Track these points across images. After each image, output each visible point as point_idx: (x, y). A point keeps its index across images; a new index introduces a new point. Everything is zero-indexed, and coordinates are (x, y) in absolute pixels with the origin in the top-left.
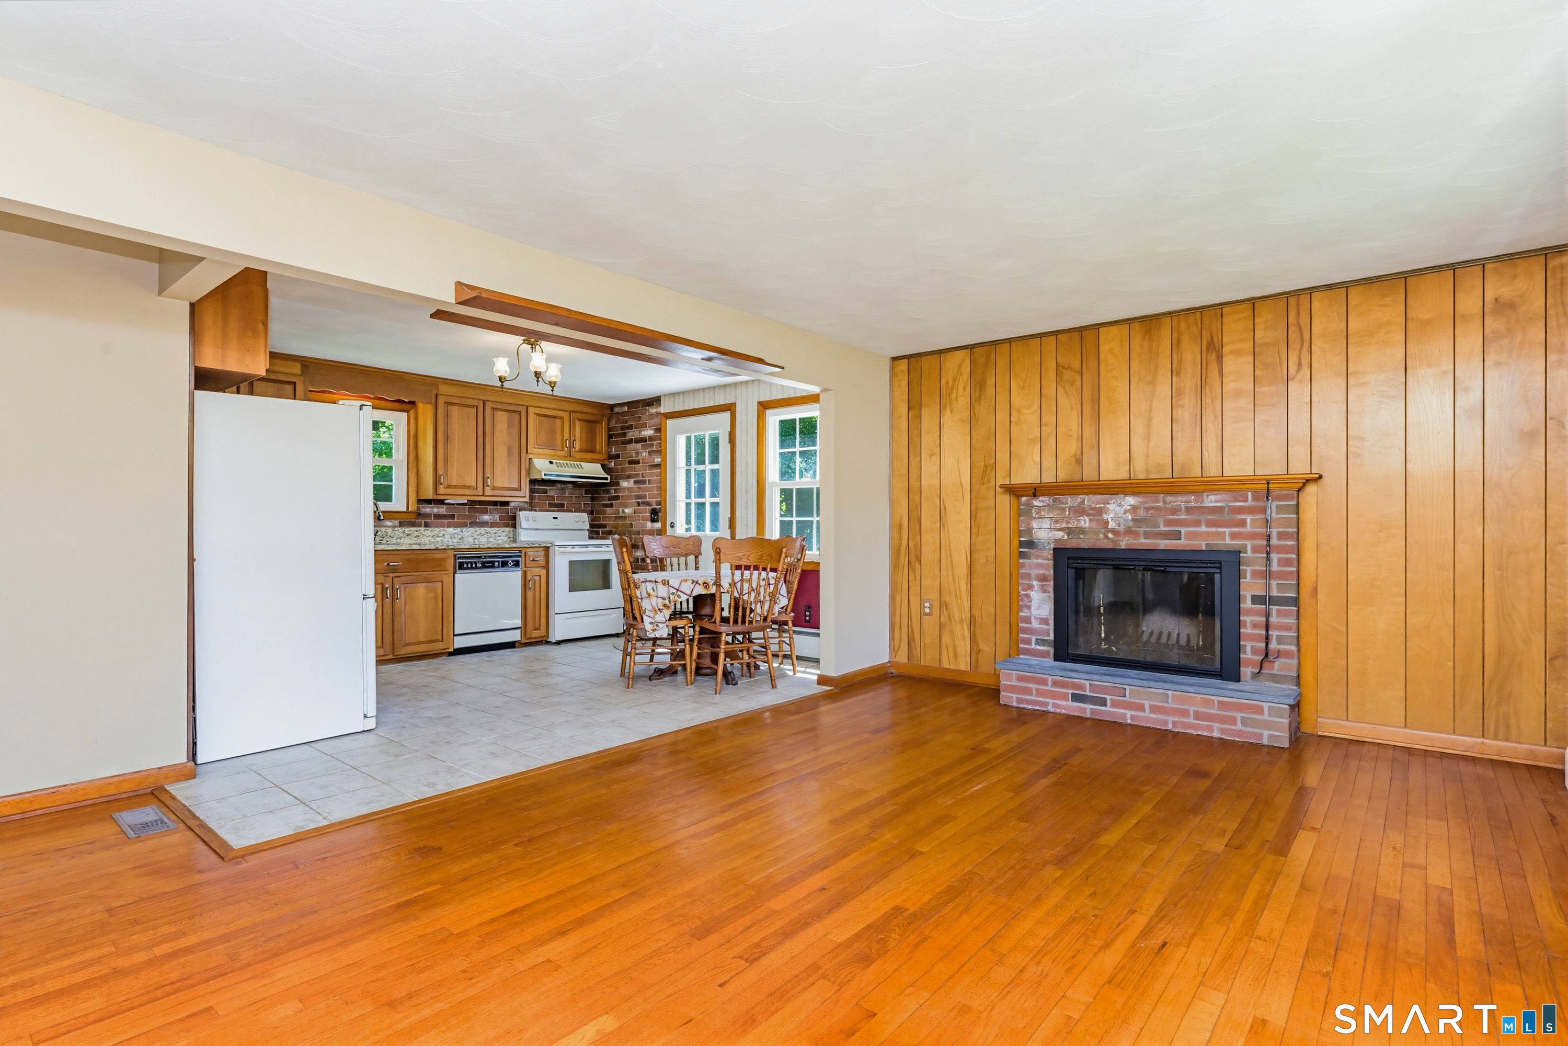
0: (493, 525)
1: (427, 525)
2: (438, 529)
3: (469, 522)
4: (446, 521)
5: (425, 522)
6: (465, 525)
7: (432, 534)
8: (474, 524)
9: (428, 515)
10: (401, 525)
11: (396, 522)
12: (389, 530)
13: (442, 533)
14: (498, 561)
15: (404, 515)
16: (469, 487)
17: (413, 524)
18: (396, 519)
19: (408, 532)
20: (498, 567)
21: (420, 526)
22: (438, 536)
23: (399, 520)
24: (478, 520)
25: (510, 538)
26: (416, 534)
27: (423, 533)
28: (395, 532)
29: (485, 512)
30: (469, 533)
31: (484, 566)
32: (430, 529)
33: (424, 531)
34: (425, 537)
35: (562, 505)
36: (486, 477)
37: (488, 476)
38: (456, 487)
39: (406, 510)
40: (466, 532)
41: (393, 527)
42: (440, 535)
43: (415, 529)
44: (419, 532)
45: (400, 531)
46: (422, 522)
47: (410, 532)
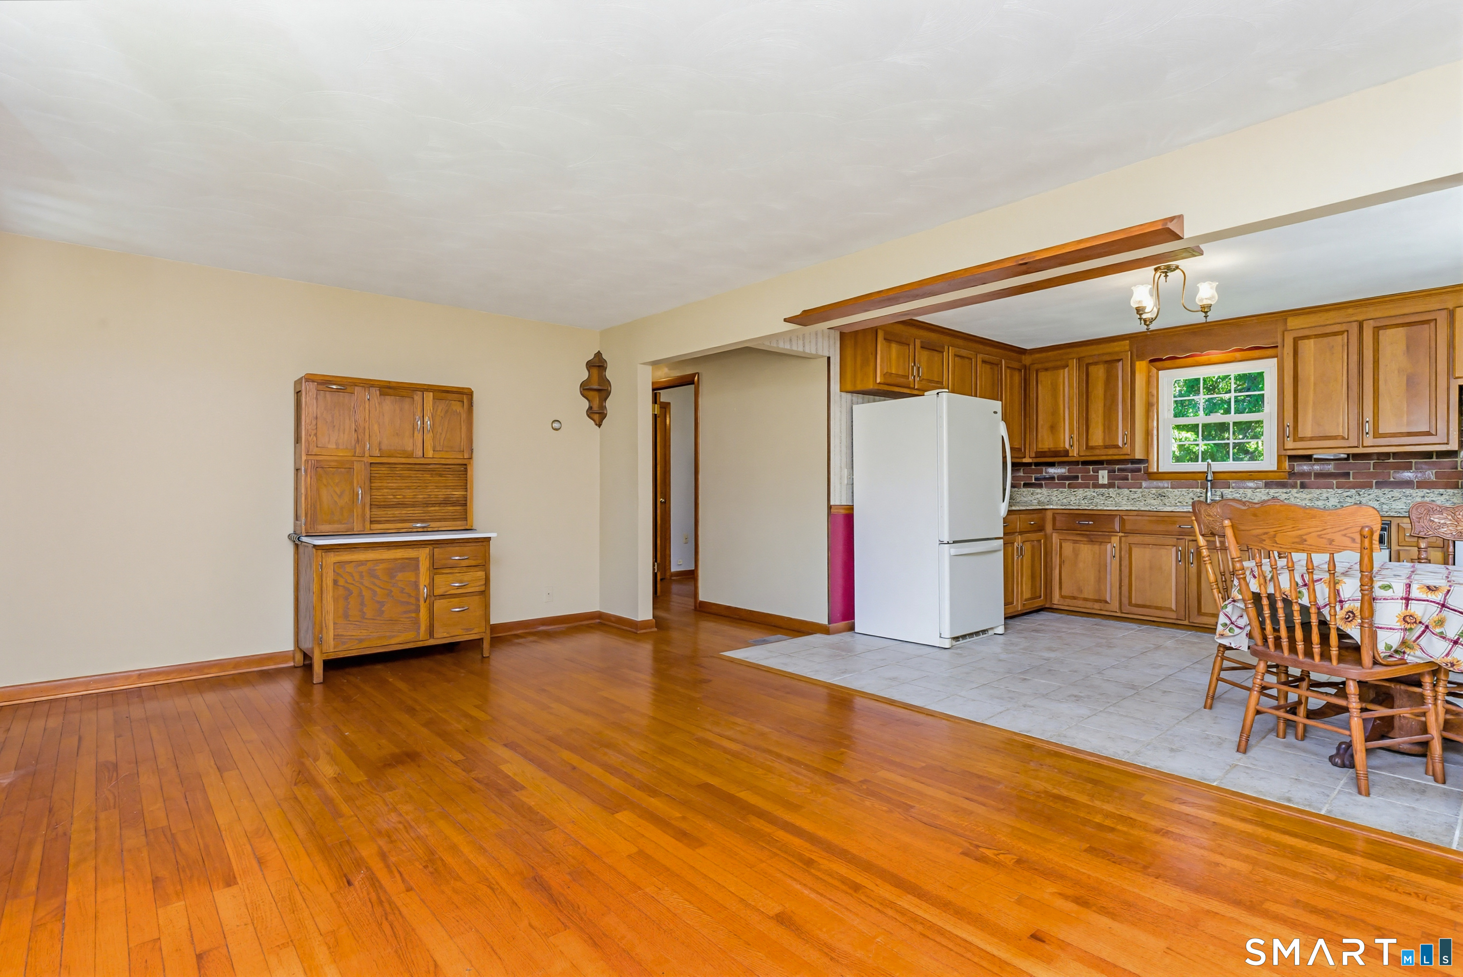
0: (1423, 485)
1: (1303, 486)
2: (1318, 491)
3: (1374, 481)
4: (1335, 482)
5: (1301, 483)
6: (1367, 486)
7: (1309, 497)
8: (1381, 484)
9: (1303, 474)
10: (1268, 486)
11: (1261, 483)
12: (1249, 492)
13: (1325, 495)
15: (1272, 475)
16: (1333, 438)
17: (1283, 486)
18: (1262, 479)
19: (1274, 494)
21: (1294, 486)
22: (1318, 499)
23: (1264, 481)
24: (1392, 479)
26: (1285, 496)
27: (1296, 495)
28: (1257, 494)
29: (1406, 466)
30: (1371, 497)
32: (1306, 491)
33: (1297, 493)
34: (1298, 500)
36: (1364, 422)
37: (1368, 419)
38: (1312, 439)
39: (1276, 469)
40: (1366, 495)
41: (1256, 489)
42: (1321, 498)
43: (1284, 490)
44: (1289, 494)
45: (1263, 492)
46: (1297, 483)
47: (1277, 495)
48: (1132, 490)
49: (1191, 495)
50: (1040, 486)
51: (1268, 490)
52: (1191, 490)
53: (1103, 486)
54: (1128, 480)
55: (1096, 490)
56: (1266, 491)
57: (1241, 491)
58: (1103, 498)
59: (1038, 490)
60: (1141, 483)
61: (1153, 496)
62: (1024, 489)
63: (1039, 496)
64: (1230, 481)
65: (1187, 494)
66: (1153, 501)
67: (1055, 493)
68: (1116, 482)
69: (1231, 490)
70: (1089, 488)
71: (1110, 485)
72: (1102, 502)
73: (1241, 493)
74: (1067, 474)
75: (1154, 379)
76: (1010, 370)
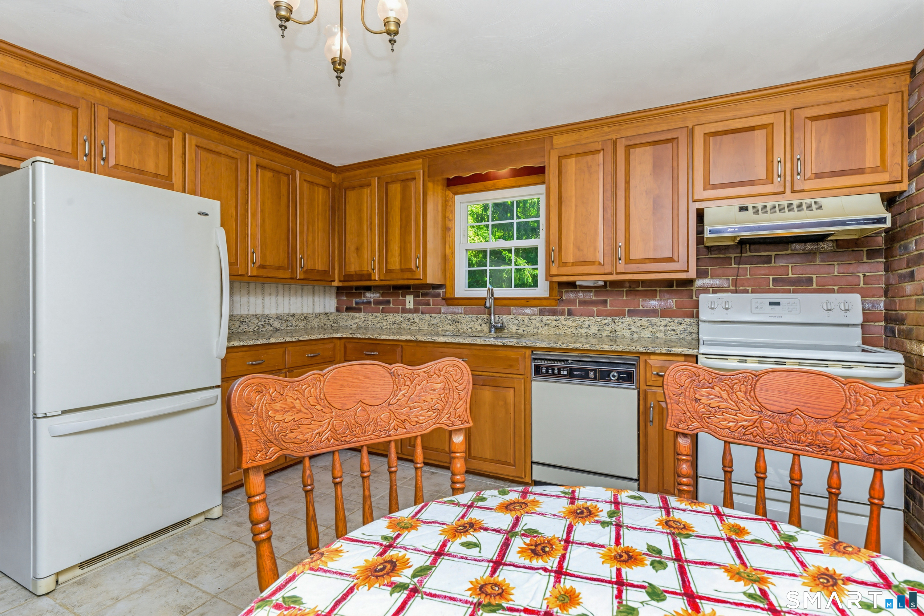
0: (666, 313)
1: (570, 313)
2: (582, 319)
3: (627, 309)
4: (595, 309)
5: (569, 311)
6: (621, 314)
7: (574, 324)
8: (632, 313)
9: (570, 302)
10: (542, 313)
11: (536, 310)
12: (526, 319)
13: (587, 323)
14: (595, 371)
15: (545, 302)
16: (593, 263)
17: (554, 313)
18: (537, 306)
19: (546, 322)
20: (595, 378)
21: (562, 314)
22: (582, 327)
23: (539, 308)
24: (641, 308)
25: (691, 333)
26: (555, 323)
27: (564, 323)
28: (532, 321)
29: (652, 294)
30: (624, 325)
31: (572, 374)
32: (572, 318)
33: (564, 320)
34: (566, 328)
35: (809, 281)
36: (617, 247)
37: (620, 244)
38: (574, 264)
39: (548, 296)
40: (620, 323)
41: (532, 315)
42: (584, 326)
43: (554, 317)
44: (558, 322)
45: (537, 319)
46: (565, 310)
47: (548, 322)
48: (433, 315)
49: (479, 321)
50: (358, 310)
51: (541, 317)
52: (480, 316)
53: (410, 311)
54: (429, 305)
55: (404, 315)
56: (540, 319)
57: (520, 317)
58: (409, 323)
59: (357, 315)
60: (440, 309)
61: (449, 322)
62: (346, 314)
63: (357, 320)
64: (512, 307)
65: (475, 320)
66: (449, 327)
67: (370, 318)
68: (420, 307)
69: (511, 316)
70: (398, 313)
71: (415, 311)
72: (409, 327)
73: (519, 319)
74: (381, 298)
75: (450, 203)
76: (308, 185)
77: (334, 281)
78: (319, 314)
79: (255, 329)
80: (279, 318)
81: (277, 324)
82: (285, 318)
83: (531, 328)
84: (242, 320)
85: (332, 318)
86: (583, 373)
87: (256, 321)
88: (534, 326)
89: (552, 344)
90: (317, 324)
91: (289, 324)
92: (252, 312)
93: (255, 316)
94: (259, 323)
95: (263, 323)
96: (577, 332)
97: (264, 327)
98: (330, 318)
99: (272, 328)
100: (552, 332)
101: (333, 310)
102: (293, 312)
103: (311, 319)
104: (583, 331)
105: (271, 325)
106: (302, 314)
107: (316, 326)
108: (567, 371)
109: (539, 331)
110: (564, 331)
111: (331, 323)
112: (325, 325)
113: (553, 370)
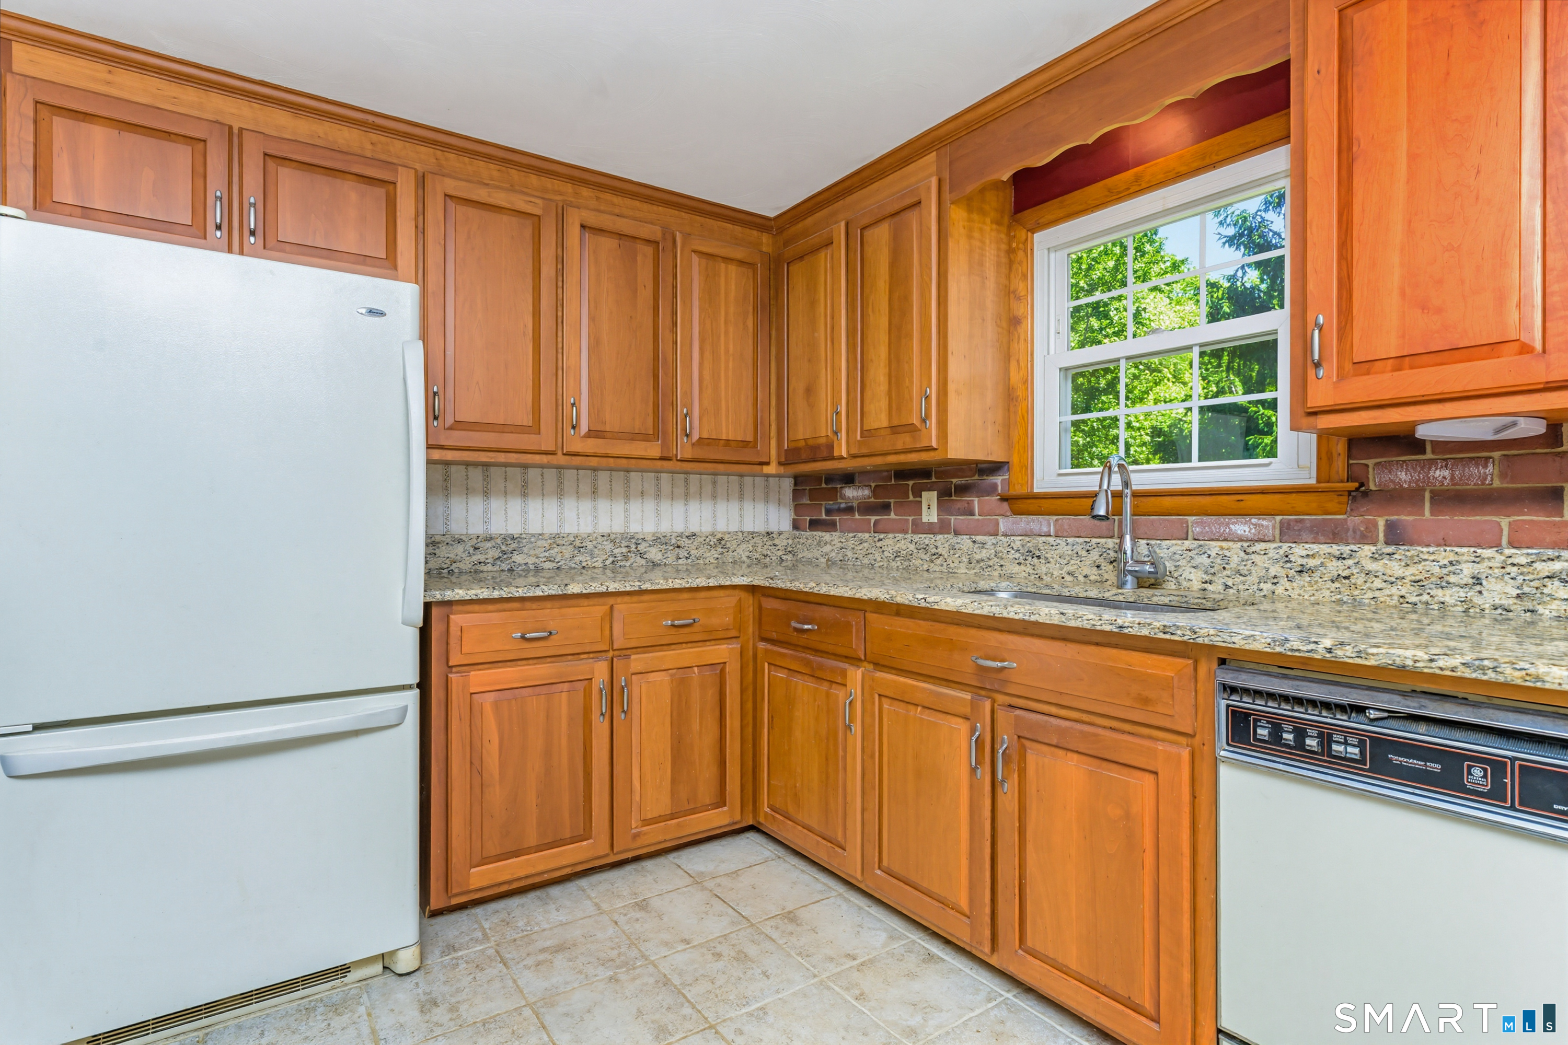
1: (1395, 536)
2: (1445, 555)
4: (1504, 521)
5: (1391, 527)
7: (1413, 572)
9: (1394, 497)
10: (1288, 533)
11: (1269, 525)
12: (1235, 551)
13: (1468, 570)
14: (1497, 764)
15: (1298, 501)
16: (1496, 348)
17: (1333, 534)
18: (1272, 514)
19: (1304, 561)
20: (1499, 796)
21: (1366, 537)
22: (1443, 583)
23: (1278, 518)
26: (1335, 567)
27: (1372, 566)
28: (1253, 556)
31: (1384, 763)
32: (1402, 552)
33: (1373, 559)
34: (1378, 583)
38: (1401, 361)
39: (1311, 481)
41: (1253, 541)
42: (1452, 579)
43: (1335, 549)
44: (1350, 562)
45: (1272, 554)
46: (1376, 525)
47: (1312, 563)
48: (979, 538)
49: (1095, 555)
50: (830, 526)
51: (1285, 546)
52: (1094, 541)
53: (930, 529)
54: (972, 514)
55: (916, 538)
56: (1281, 552)
57: (1214, 548)
58: (927, 557)
59: (827, 536)
60: (997, 524)
61: (1017, 555)
62: (809, 533)
63: (827, 548)
64: (1191, 519)
65: (1084, 553)
66: (1017, 569)
67: (851, 543)
68: (953, 518)
69: (1187, 544)
70: (906, 532)
71: (942, 528)
72: (925, 567)
73: (1213, 554)
74: (872, 500)
75: (1021, 254)
76: (704, 261)
77: (768, 464)
78: (753, 533)
79: (608, 562)
80: (659, 540)
81: (654, 554)
82: (673, 541)
83: (1253, 579)
84: (578, 543)
85: (781, 542)
86: (1436, 767)
87: (608, 546)
88: (1263, 573)
89: (1296, 645)
90: (747, 554)
91: (683, 553)
92: (604, 528)
93: (606, 536)
94: (616, 551)
95: (624, 550)
96: (1425, 597)
97: (626, 558)
98: (776, 542)
99: (643, 562)
100: (1327, 593)
101: (786, 526)
102: (694, 528)
103: (732, 545)
104: (1449, 596)
105: (641, 555)
106: (713, 535)
107: (744, 558)
108: (1361, 745)
109: (1279, 590)
110: (1370, 595)
111: (780, 553)
112: (766, 556)
113: (1300, 734)
